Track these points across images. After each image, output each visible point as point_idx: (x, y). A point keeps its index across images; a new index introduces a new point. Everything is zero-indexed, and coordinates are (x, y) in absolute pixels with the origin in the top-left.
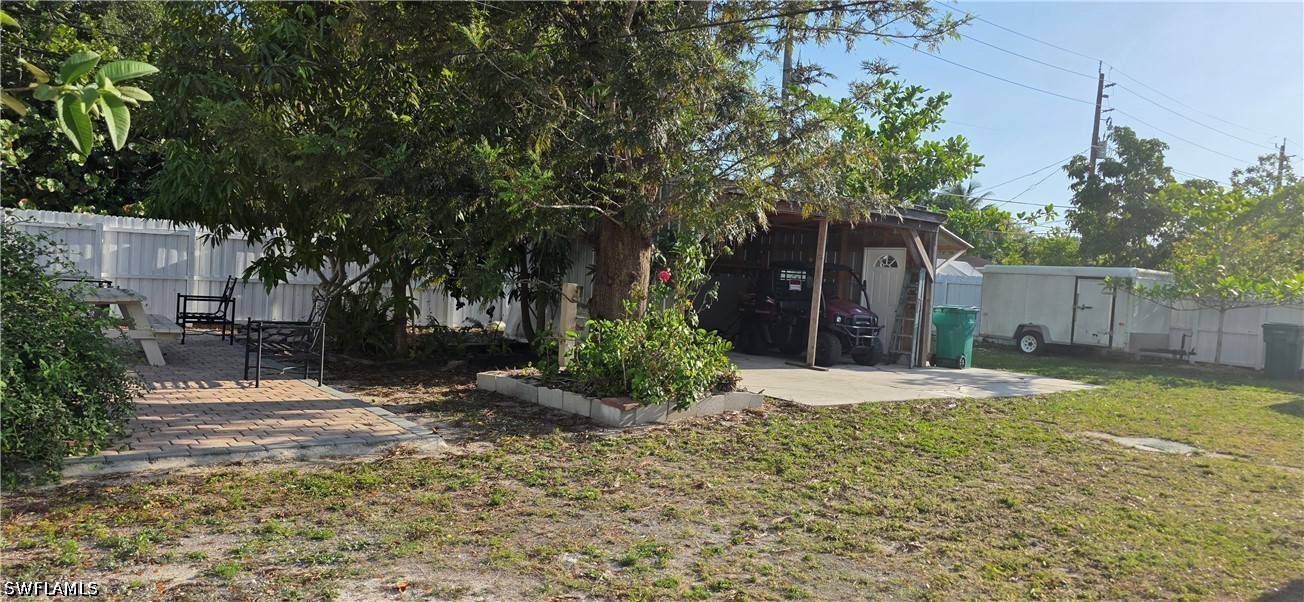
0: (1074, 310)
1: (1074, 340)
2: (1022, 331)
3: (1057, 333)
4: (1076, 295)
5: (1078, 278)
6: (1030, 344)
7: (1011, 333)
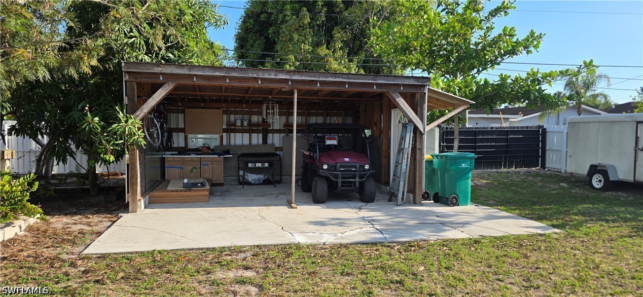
0: (636, 151)
1: (636, 178)
2: (594, 169)
3: (623, 173)
4: (637, 138)
5: (638, 122)
6: (600, 181)
7: (585, 171)
